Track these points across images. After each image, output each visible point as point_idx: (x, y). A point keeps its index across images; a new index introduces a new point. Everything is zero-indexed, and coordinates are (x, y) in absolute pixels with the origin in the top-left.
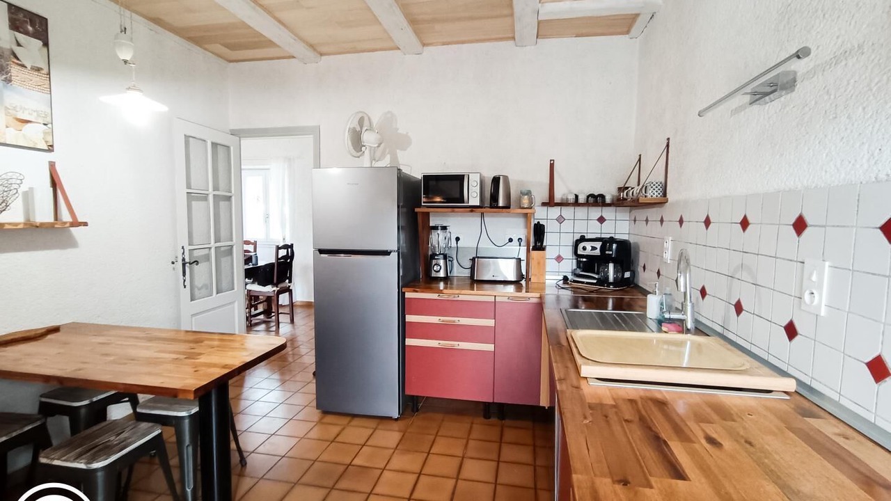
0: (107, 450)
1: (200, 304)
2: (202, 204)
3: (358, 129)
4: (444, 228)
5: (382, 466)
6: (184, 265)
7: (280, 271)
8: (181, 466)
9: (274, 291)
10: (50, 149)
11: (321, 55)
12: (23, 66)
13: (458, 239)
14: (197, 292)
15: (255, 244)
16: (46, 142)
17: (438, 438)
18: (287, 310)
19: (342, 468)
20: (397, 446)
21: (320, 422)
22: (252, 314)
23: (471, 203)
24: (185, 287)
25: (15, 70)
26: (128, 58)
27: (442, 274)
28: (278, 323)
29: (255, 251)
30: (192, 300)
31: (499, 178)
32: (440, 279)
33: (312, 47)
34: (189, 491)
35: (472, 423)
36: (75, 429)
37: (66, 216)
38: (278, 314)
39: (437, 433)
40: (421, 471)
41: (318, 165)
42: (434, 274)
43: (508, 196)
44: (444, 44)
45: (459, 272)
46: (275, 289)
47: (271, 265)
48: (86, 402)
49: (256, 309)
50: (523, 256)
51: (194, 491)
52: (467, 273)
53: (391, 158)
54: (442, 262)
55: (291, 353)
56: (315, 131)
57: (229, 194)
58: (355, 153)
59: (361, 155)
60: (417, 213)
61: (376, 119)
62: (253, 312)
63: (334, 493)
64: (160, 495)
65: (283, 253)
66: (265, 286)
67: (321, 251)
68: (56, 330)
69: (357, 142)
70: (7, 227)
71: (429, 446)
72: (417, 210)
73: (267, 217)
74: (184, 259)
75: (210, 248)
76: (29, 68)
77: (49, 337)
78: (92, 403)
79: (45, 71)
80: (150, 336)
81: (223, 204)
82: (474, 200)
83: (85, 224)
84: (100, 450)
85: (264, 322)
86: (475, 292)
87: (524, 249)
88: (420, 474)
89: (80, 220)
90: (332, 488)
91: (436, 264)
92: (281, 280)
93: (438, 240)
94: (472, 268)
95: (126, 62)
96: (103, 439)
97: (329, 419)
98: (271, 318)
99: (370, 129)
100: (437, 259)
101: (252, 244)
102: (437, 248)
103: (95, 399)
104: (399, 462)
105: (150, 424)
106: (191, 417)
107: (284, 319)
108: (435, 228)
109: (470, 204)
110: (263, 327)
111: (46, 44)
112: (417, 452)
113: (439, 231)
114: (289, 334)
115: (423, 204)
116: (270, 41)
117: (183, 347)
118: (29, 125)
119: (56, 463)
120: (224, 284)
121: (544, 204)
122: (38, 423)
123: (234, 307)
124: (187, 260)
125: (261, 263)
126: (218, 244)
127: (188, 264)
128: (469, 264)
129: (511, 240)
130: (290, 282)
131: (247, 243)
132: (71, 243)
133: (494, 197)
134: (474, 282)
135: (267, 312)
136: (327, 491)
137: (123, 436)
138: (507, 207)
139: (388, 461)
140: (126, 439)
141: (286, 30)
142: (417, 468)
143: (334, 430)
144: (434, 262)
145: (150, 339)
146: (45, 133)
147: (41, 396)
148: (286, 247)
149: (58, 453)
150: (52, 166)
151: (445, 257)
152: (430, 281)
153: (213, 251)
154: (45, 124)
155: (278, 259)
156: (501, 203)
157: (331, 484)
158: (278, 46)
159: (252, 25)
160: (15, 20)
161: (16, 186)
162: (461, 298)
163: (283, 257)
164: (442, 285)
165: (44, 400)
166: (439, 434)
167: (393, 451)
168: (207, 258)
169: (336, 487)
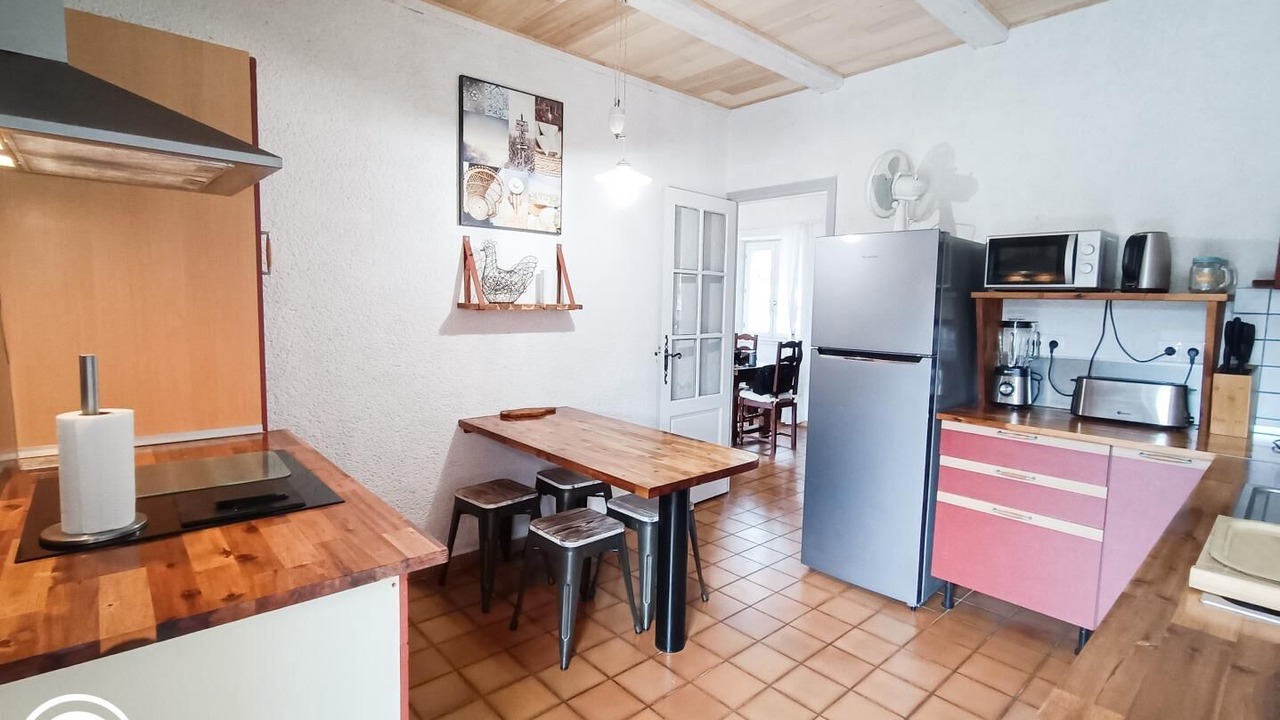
0: (577, 533)
1: (682, 405)
2: (691, 286)
3: (889, 175)
4: (1026, 325)
5: (877, 662)
6: (666, 357)
7: (782, 377)
8: (641, 579)
9: (773, 402)
10: (559, 232)
11: (844, 76)
12: (543, 153)
13: (1053, 345)
14: (678, 392)
15: (755, 339)
16: (556, 225)
17: (976, 657)
18: (789, 431)
19: (818, 645)
20: (906, 644)
21: (804, 580)
22: (745, 429)
23: (1079, 283)
24: (666, 383)
25: (537, 158)
26: (618, 132)
27: (1015, 400)
28: (775, 447)
29: (755, 348)
30: (672, 400)
31: (1146, 237)
32: (1014, 408)
33: (831, 69)
34: (646, 606)
35: (1049, 655)
36: (559, 508)
37: (566, 300)
38: (776, 434)
39: (978, 649)
40: (934, 691)
41: (831, 232)
42: (1000, 399)
43: (1165, 270)
44: (1048, 15)
45: (1053, 399)
46: (774, 399)
47: (772, 368)
48: (569, 487)
49: (751, 424)
50: (1196, 383)
51: (650, 605)
52: (1066, 403)
53: (941, 215)
54: (1017, 381)
55: (784, 486)
56: (830, 185)
57: (721, 274)
58: (883, 212)
59: (891, 215)
60: (974, 299)
61: (919, 160)
62: (747, 426)
63: (802, 669)
64: (622, 601)
65: (787, 352)
66: (761, 395)
67: (821, 351)
68: (552, 411)
69: (885, 195)
70: (524, 308)
71: (959, 662)
72: (974, 295)
73: (774, 304)
74: (666, 351)
75: (695, 339)
76: (547, 154)
77: (548, 417)
78: (574, 489)
79: (558, 156)
80: (624, 429)
81: (713, 287)
82: (1088, 277)
83: (581, 307)
84: (571, 532)
85: (758, 442)
86: (1078, 435)
87: (1199, 369)
88: (932, 694)
89: (577, 303)
90: (801, 664)
91: (1005, 383)
92: (783, 389)
93: (1014, 345)
94: (1076, 396)
95: (617, 135)
96: (576, 523)
97: (816, 580)
98: (768, 437)
99: (908, 174)
100: (1007, 375)
101: (752, 339)
102: (1010, 356)
103: (576, 486)
104: (903, 664)
105: (616, 521)
106: (652, 523)
107: (783, 441)
108: (1009, 324)
109: (1077, 284)
110: (756, 447)
111: (561, 129)
112: (936, 663)
113: (1015, 330)
114: (788, 462)
115: (986, 286)
116: (776, 74)
117: (649, 446)
118: (545, 209)
119: (540, 533)
120: (709, 385)
121: (1258, 284)
122: (532, 496)
123: (717, 415)
124: (670, 352)
125: (760, 364)
126: (705, 336)
127: (670, 357)
128: (1071, 388)
129: (1170, 351)
130: (795, 393)
131: (746, 337)
132: (568, 327)
133: (1132, 273)
134: (1078, 419)
135: (764, 430)
136: (794, 664)
137: (592, 525)
138: (1162, 288)
139: (887, 660)
140: (595, 528)
141: (793, 55)
142: (931, 684)
143: (820, 596)
144: (1002, 379)
145: (624, 433)
146: (556, 217)
147: (539, 473)
148: (791, 345)
149: (544, 525)
150: (559, 247)
151: (1024, 373)
152: (993, 410)
153: (698, 341)
154: (556, 208)
155: (780, 360)
156: (1145, 282)
157: (800, 658)
158: (786, 78)
159: (751, 60)
160: (540, 110)
161: (532, 270)
162: (1041, 440)
163: (787, 359)
164: (1014, 417)
165: (540, 477)
166: (980, 651)
167: (897, 648)
168: (692, 350)
169: (807, 663)
